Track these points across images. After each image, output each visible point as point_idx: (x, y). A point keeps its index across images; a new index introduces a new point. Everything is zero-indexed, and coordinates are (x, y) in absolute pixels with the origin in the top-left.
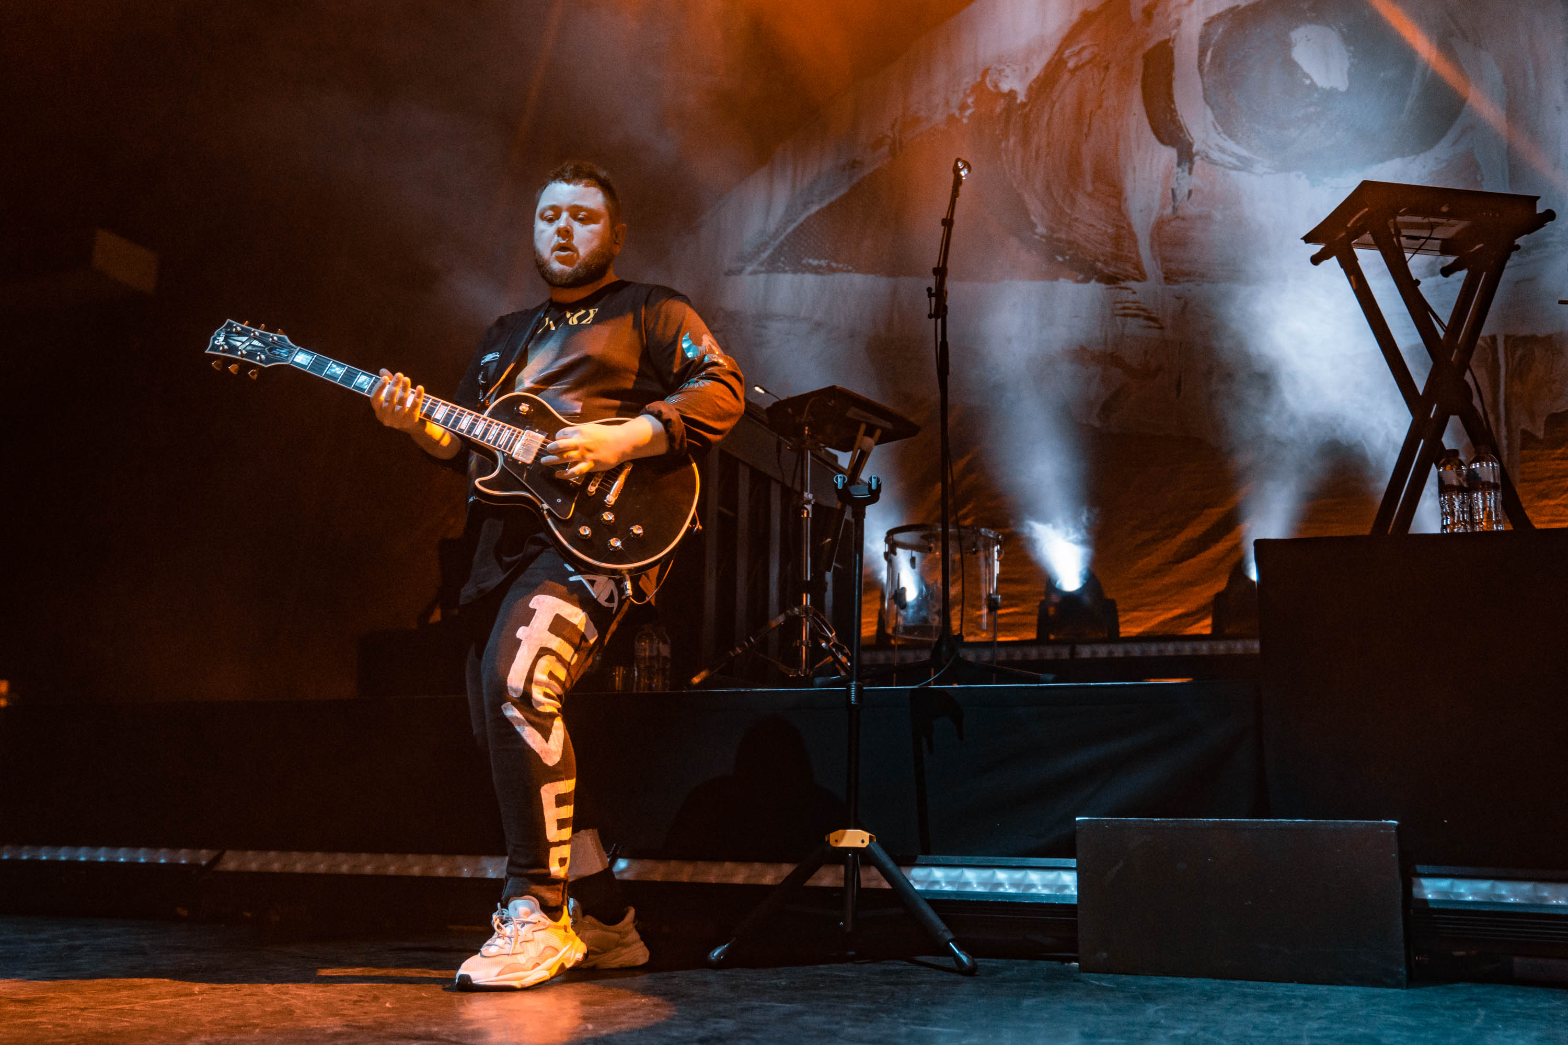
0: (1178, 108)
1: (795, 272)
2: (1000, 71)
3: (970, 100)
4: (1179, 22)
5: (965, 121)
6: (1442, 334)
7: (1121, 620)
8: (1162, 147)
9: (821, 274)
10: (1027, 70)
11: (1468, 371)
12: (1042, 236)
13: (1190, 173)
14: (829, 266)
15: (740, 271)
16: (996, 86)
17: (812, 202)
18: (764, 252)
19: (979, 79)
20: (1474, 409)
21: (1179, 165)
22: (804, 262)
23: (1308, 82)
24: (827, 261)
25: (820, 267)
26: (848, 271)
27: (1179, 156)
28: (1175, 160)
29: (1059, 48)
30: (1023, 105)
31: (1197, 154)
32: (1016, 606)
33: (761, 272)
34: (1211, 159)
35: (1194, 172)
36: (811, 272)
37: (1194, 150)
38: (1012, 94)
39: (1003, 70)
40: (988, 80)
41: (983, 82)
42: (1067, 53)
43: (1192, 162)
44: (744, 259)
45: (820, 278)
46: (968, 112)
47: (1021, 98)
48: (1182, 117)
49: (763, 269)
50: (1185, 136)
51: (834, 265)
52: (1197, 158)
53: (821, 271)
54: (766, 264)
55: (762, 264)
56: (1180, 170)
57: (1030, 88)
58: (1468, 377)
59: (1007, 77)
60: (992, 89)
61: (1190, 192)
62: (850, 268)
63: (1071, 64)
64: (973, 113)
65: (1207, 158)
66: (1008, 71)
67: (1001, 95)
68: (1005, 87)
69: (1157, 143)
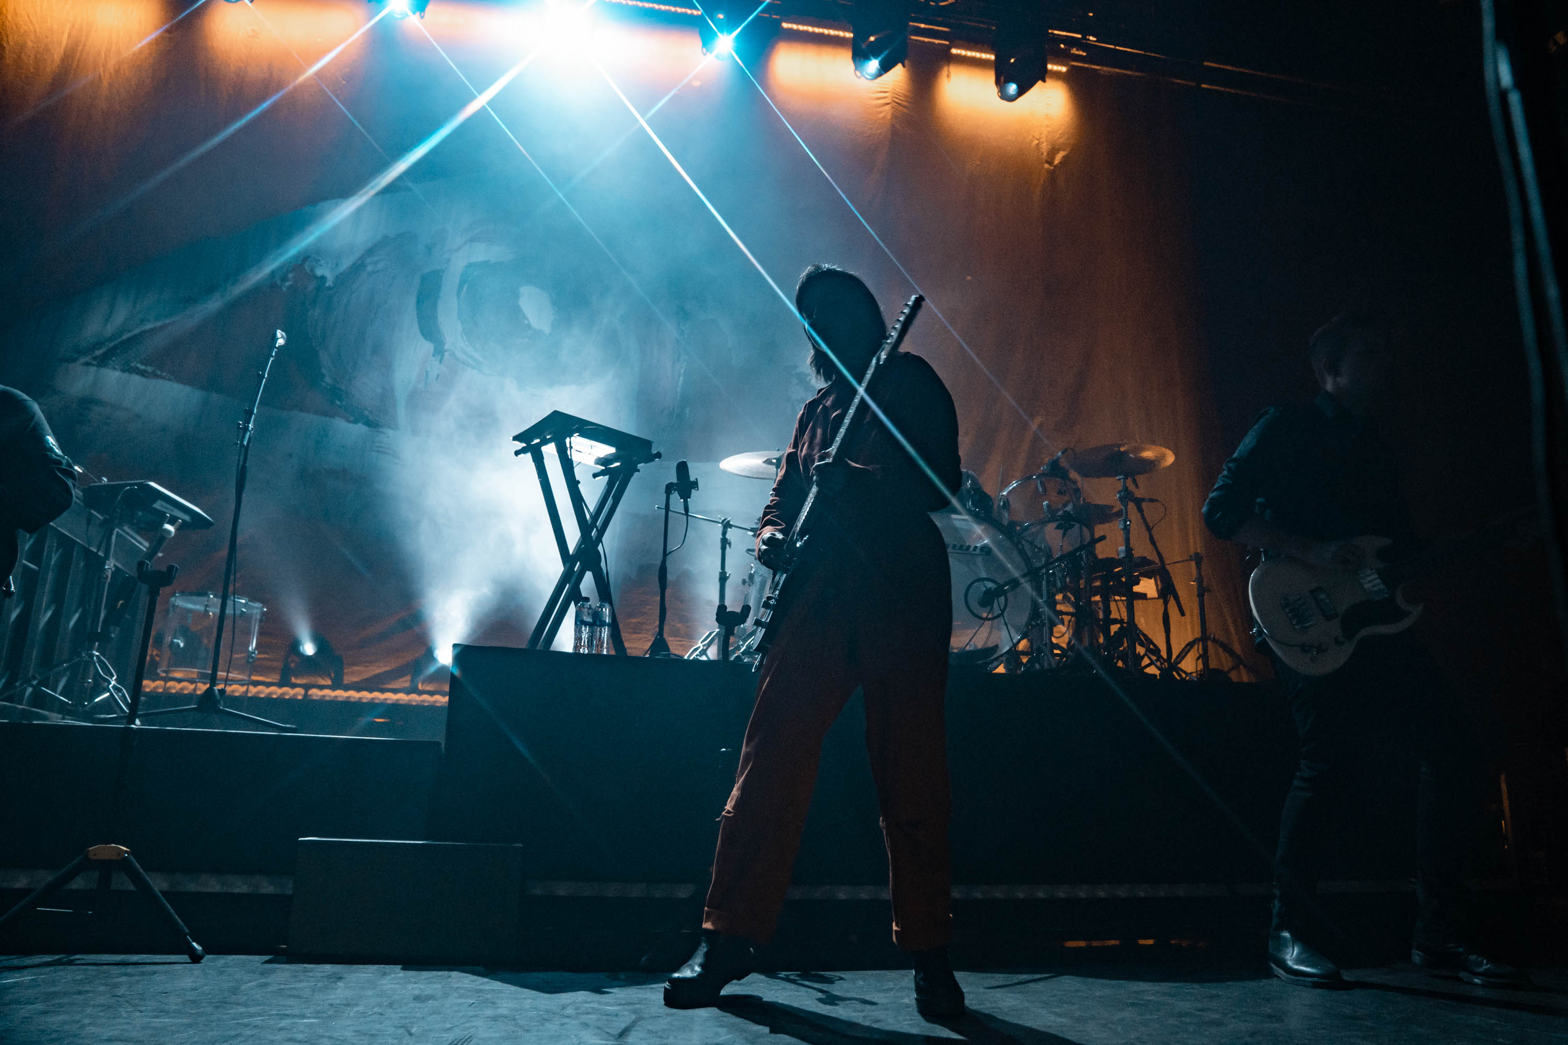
0: (439, 317)
1: (123, 371)
2: (317, 261)
3: (290, 276)
4: (449, 261)
5: (284, 289)
6: (588, 517)
7: (345, 671)
8: (425, 341)
9: (147, 377)
10: (337, 265)
11: (601, 544)
12: (328, 384)
13: (441, 362)
14: (153, 372)
15: (74, 360)
16: (312, 270)
17: (148, 320)
18: (98, 349)
19: (300, 262)
20: (601, 569)
21: (433, 355)
22: (132, 365)
23: (526, 322)
24: (153, 368)
25: (145, 371)
26: (169, 380)
27: (435, 349)
28: (432, 351)
29: (363, 255)
30: (330, 288)
31: (447, 350)
32: (266, 653)
33: (93, 365)
34: (456, 357)
35: (442, 363)
36: (137, 374)
37: (446, 347)
38: (323, 278)
39: (319, 261)
40: (307, 263)
41: (302, 265)
42: (368, 260)
43: (442, 356)
44: (81, 352)
45: (144, 380)
46: (287, 284)
47: (329, 283)
48: (441, 323)
49: (95, 363)
50: (441, 337)
51: (159, 372)
52: (446, 354)
53: (146, 374)
54: (98, 360)
55: (95, 358)
56: (433, 359)
57: (337, 277)
58: (600, 548)
59: (321, 265)
60: (309, 271)
61: (438, 375)
62: (172, 378)
63: (370, 268)
64: (291, 285)
65: (453, 355)
66: (322, 262)
67: (315, 277)
68: (319, 272)
69: (421, 337)
